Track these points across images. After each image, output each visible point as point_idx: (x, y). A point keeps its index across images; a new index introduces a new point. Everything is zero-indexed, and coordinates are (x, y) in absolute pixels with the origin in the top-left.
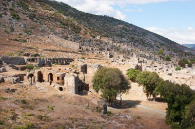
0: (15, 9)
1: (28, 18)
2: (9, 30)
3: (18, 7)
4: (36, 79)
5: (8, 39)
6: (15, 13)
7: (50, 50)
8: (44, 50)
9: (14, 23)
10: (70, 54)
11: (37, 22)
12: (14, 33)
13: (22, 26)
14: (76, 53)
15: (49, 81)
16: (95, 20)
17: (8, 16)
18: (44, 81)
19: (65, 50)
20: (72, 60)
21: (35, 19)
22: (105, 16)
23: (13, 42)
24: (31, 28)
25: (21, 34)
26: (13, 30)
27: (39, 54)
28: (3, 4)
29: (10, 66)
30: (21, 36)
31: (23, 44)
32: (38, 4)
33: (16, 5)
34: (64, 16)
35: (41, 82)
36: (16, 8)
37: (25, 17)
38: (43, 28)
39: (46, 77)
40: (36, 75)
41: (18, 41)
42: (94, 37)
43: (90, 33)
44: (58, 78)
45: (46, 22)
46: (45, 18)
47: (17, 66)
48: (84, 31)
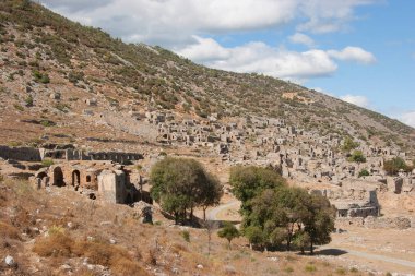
0: (41, 64)
1: (66, 81)
2: (23, 104)
3: (47, 59)
4: (52, 181)
5: (18, 121)
6: (41, 72)
7: (98, 140)
8: (88, 139)
9: (37, 90)
10: (139, 147)
11: (83, 88)
12: (32, 109)
13: (52, 96)
14: (152, 144)
15: (73, 184)
16: (224, 83)
17: (25, 77)
18: (64, 184)
19: (130, 139)
20: (139, 157)
21: (80, 83)
22: (254, 74)
23: (27, 125)
24: (71, 100)
25: (45, 111)
26: (30, 104)
27: (75, 145)
28: (18, 54)
29: (10, 162)
30: (46, 115)
31: (48, 129)
32: (92, 51)
33: (44, 56)
34: (143, 75)
35: (60, 186)
36: (44, 60)
37: (60, 78)
38: (94, 100)
39: (67, 179)
40: (51, 174)
41: (38, 123)
42: (204, 116)
43: (197, 109)
44: (88, 179)
45: (104, 88)
46: (104, 79)
47: (23, 163)
48: (184, 105)
